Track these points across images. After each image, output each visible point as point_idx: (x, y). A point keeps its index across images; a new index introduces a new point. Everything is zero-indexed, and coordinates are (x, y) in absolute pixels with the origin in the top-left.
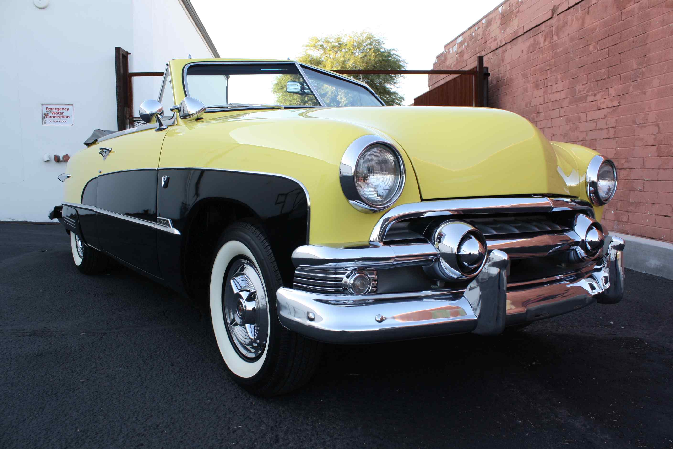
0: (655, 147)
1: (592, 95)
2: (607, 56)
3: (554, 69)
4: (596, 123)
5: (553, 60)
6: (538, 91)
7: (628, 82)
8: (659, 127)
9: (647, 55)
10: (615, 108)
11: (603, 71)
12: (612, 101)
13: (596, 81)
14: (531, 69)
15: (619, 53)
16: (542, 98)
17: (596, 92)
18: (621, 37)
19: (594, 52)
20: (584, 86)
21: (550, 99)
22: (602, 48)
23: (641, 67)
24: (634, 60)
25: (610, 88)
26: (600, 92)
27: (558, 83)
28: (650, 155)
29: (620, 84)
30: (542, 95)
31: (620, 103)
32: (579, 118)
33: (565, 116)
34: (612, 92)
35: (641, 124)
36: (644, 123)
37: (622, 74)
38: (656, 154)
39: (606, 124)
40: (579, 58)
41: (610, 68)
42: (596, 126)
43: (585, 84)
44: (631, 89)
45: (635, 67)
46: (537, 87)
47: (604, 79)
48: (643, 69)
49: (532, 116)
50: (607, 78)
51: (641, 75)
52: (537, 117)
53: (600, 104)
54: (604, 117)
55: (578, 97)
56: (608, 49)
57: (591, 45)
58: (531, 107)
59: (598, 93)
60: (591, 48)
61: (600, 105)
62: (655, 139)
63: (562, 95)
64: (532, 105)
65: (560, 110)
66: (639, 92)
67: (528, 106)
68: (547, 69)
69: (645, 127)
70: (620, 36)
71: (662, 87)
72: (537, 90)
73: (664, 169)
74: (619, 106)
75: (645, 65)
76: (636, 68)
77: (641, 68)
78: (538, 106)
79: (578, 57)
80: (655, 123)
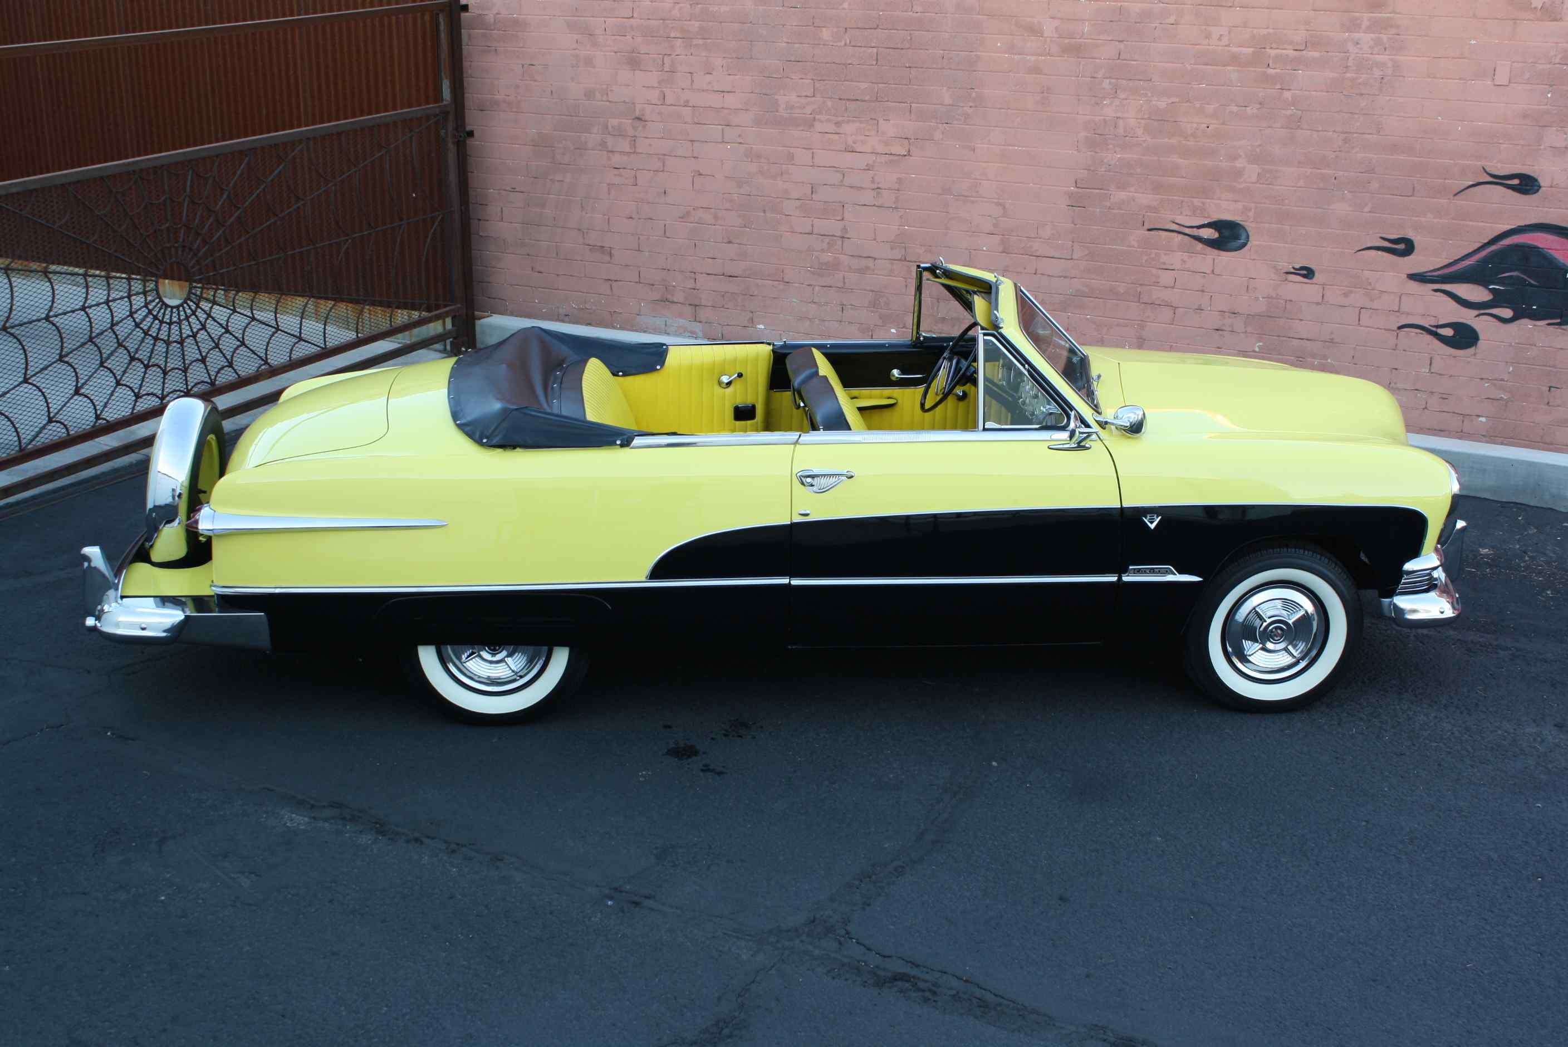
0: (997, 239)
1: (828, 121)
2: (875, 63)
3: (695, 42)
4: (844, 175)
5: (697, 24)
6: (637, 72)
7: (931, 122)
8: (1004, 208)
9: (976, 90)
10: (896, 158)
11: (863, 86)
12: (886, 144)
13: (840, 99)
14: (609, 20)
15: (907, 66)
16: (657, 92)
17: (840, 119)
18: (911, 39)
19: (835, 44)
20: (803, 100)
21: (688, 101)
22: (860, 45)
23: (961, 104)
24: (945, 88)
25: (881, 122)
26: (853, 121)
27: (714, 73)
28: (985, 249)
29: (910, 120)
30: (656, 85)
31: (909, 151)
32: (791, 157)
33: (740, 143)
34: (890, 128)
35: (963, 196)
36: (972, 197)
37: (913, 105)
38: (1001, 249)
39: (873, 182)
40: (788, 43)
41: (880, 85)
42: (842, 181)
43: (807, 96)
44: (938, 135)
45: (948, 100)
46: (634, 62)
47: (865, 101)
48: (965, 108)
49: (614, 122)
50: (873, 102)
51: (963, 118)
52: (635, 128)
53: (854, 143)
54: (866, 168)
55: (786, 115)
56: (875, 50)
57: (824, 29)
58: (610, 102)
59: (848, 122)
60: (826, 34)
61: (853, 145)
62: (995, 225)
63: (731, 101)
64: (610, 100)
65: (723, 130)
66: (959, 145)
67: (598, 96)
68: (672, 35)
69: (973, 202)
70: (909, 38)
71: (1011, 148)
72: (635, 70)
73: (1018, 273)
74: (907, 157)
75: (971, 104)
76: (951, 102)
77: (963, 107)
78: (638, 107)
79: (785, 40)
80: (996, 201)
